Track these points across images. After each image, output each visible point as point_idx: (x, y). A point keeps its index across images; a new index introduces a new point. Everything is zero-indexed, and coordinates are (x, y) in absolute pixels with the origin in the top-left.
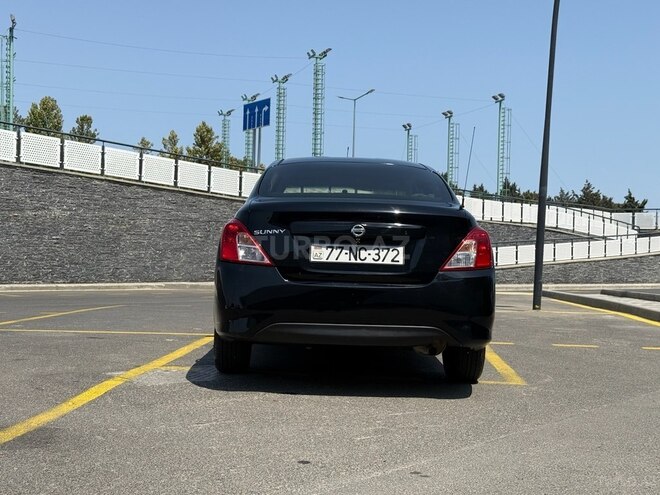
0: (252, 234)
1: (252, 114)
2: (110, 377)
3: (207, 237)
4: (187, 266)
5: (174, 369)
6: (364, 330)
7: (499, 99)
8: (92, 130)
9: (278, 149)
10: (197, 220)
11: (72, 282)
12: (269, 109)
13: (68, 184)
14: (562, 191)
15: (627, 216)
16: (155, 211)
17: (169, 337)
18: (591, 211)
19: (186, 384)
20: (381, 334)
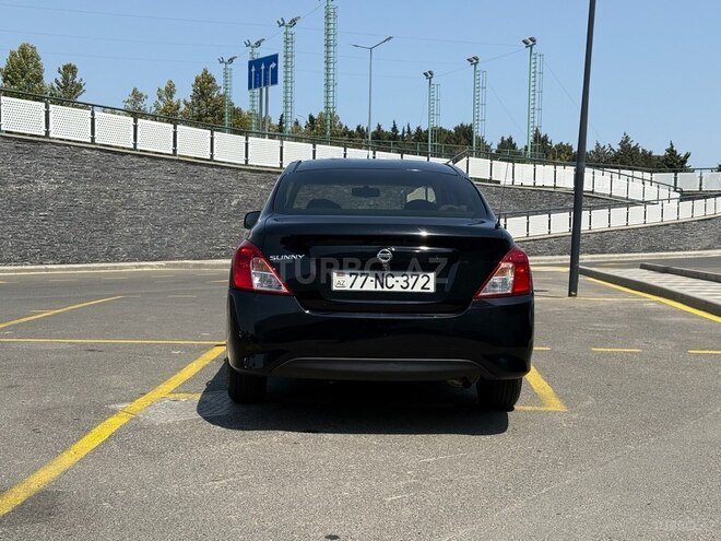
0: (268, 259)
1: (258, 71)
2: (114, 412)
3: (211, 210)
4: (189, 243)
5: (183, 397)
6: (392, 365)
7: (530, 43)
8: (77, 80)
9: (286, 102)
10: (199, 192)
11: (63, 263)
12: (277, 66)
13: (55, 154)
14: (598, 145)
15: (668, 177)
16: (153, 183)
17: (175, 347)
18: (629, 173)
19: (197, 420)
20: (410, 368)
